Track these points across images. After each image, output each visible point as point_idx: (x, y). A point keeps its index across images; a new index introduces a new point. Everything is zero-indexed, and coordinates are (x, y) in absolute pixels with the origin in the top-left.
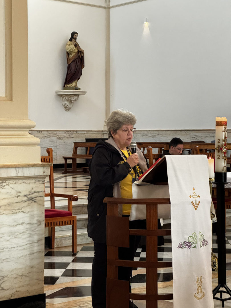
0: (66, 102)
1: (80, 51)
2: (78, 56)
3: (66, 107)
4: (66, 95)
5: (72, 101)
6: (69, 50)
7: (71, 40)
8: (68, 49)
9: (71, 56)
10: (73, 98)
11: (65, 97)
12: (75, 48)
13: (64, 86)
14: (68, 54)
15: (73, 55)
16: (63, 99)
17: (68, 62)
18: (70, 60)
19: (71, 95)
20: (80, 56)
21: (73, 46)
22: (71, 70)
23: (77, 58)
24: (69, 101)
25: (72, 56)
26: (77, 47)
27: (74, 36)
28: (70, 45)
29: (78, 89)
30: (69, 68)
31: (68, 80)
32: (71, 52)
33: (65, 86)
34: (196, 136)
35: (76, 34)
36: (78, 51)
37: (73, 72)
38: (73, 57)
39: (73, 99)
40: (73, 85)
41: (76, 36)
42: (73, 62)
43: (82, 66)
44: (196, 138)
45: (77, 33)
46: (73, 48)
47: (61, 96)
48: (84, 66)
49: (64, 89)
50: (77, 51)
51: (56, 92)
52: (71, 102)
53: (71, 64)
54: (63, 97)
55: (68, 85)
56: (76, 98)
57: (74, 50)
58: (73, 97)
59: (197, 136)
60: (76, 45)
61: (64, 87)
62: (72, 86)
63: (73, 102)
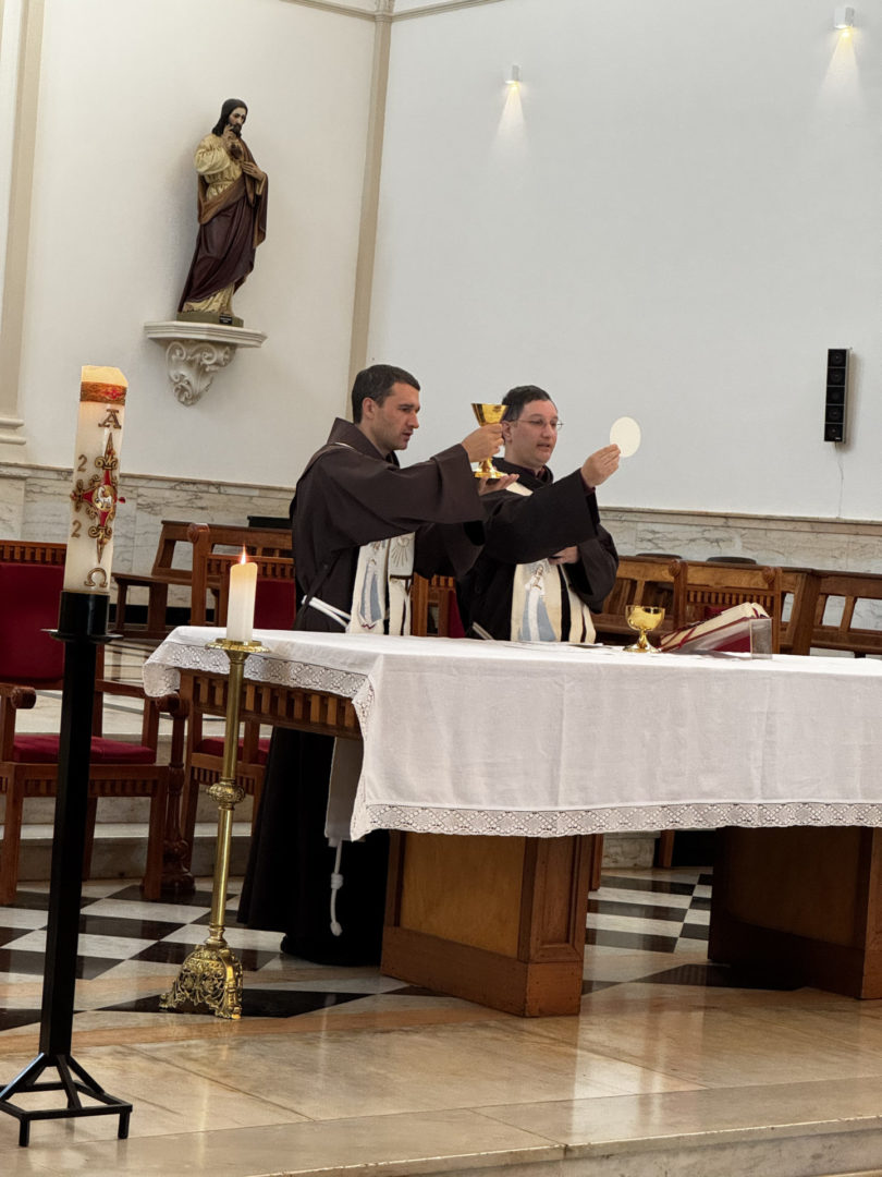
0: (184, 371)
1: (251, 177)
2: (241, 194)
3: (183, 390)
4: (183, 341)
5: (205, 366)
6: (205, 168)
7: (218, 131)
8: (203, 164)
9: (213, 193)
10: (208, 355)
11: (180, 349)
12: (228, 163)
13: (180, 309)
14: (204, 183)
15: (221, 190)
16: (174, 357)
17: (200, 216)
18: (209, 207)
19: (202, 345)
20: (251, 196)
21: (220, 156)
23: (235, 200)
24: (195, 366)
25: (216, 194)
26: (242, 159)
27: (231, 116)
28: (211, 148)
29: (230, 323)
31: (196, 283)
32: (214, 176)
33: (185, 308)
34: (657, 536)
35: (240, 111)
36: (244, 174)
38: (220, 196)
39: (209, 359)
40: (214, 303)
41: (237, 116)
42: (218, 215)
43: (256, 236)
44: (656, 544)
45: (242, 105)
46: (223, 163)
47: (164, 343)
48: (262, 236)
49: (179, 319)
50: (238, 173)
51: (147, 328)
52: (202, 371)
53: (210, 222)
54: (173, 351)
55: (196, 306)
56: (220, 355)
57: (228, 168)
58: (210, 351)
59: (659, 535)
60: (238, 153)
61: (181, 312)
62: (210, 309)
63: (207, 369)
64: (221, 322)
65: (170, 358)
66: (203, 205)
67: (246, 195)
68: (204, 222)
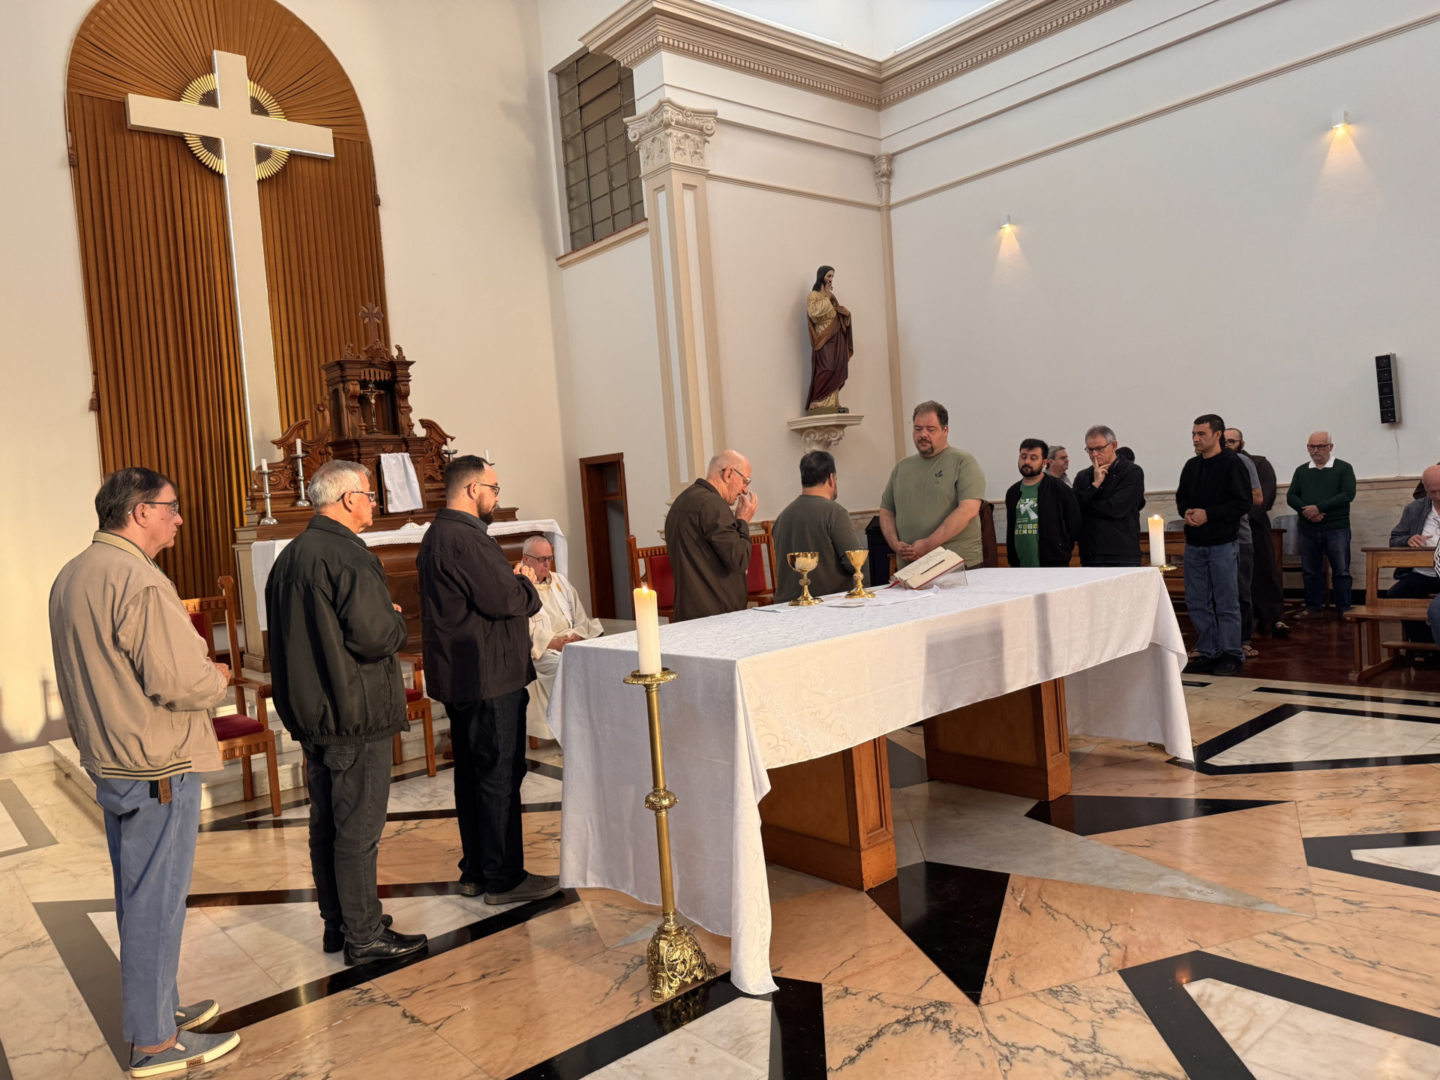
1: (841, 313)
2: (838, 325)
4: (815, 428)
6: (818, 312)
7: (817, 288)
8: (816, 310)
9: (821, 329)
10: (831, 434)
11: (811, 432)
12: (830, 308)
13: (807, 407)
14: (813, 323)
15: (826, 326)
16: (808, 439)
17: (814, 344)
18: (820, 338)
19: (827, 429)
20: (845, 328)
21: (826, 303)
22: (826, 365)
23: (835, 332)
25: (823, 329)
26: (835, 303)
27: (825, 277)
28: (816, 299)
29: (844, 412)
30: (817, 358)
31: (817, 390)
32: (821, 318)
33: (811, 406)
35: (830, 272)
36: (838, 314)
37: (829, 366)
38: (826, 330)
40: (830, 401)
41: (828, 276)
42: (828, 342)
43: (848, 352)
45: (832, 269)
47: (801, 431)
48: (851, 352)
49: (808, 415)
50: (835, 314)
51: (789, 423)
53: (822, 348)
54: (808, 435)
55: (820, 404)
56: (838, 433)
57: (829, 312)
58: (834, 431)
60: (833, 300)
61: (808, 409)
62: (828, 404)
64: (839, 412)
65: (805, 441)
66: (816, 338)
67: (841, 328)
68: (817, 349)
